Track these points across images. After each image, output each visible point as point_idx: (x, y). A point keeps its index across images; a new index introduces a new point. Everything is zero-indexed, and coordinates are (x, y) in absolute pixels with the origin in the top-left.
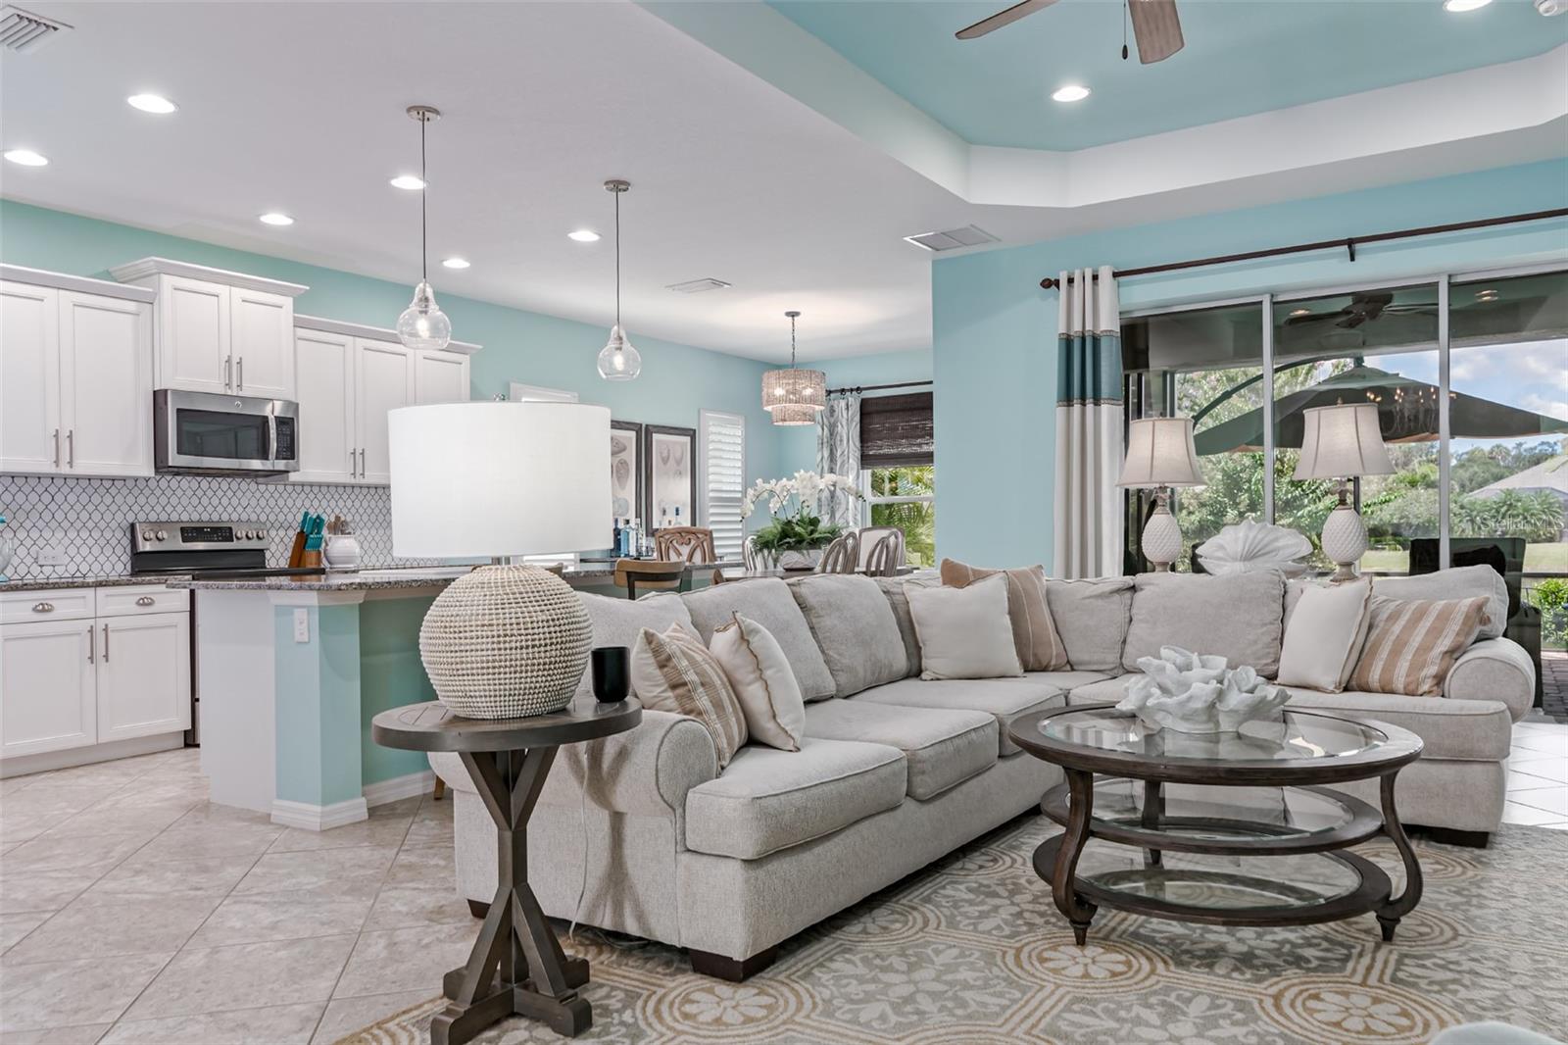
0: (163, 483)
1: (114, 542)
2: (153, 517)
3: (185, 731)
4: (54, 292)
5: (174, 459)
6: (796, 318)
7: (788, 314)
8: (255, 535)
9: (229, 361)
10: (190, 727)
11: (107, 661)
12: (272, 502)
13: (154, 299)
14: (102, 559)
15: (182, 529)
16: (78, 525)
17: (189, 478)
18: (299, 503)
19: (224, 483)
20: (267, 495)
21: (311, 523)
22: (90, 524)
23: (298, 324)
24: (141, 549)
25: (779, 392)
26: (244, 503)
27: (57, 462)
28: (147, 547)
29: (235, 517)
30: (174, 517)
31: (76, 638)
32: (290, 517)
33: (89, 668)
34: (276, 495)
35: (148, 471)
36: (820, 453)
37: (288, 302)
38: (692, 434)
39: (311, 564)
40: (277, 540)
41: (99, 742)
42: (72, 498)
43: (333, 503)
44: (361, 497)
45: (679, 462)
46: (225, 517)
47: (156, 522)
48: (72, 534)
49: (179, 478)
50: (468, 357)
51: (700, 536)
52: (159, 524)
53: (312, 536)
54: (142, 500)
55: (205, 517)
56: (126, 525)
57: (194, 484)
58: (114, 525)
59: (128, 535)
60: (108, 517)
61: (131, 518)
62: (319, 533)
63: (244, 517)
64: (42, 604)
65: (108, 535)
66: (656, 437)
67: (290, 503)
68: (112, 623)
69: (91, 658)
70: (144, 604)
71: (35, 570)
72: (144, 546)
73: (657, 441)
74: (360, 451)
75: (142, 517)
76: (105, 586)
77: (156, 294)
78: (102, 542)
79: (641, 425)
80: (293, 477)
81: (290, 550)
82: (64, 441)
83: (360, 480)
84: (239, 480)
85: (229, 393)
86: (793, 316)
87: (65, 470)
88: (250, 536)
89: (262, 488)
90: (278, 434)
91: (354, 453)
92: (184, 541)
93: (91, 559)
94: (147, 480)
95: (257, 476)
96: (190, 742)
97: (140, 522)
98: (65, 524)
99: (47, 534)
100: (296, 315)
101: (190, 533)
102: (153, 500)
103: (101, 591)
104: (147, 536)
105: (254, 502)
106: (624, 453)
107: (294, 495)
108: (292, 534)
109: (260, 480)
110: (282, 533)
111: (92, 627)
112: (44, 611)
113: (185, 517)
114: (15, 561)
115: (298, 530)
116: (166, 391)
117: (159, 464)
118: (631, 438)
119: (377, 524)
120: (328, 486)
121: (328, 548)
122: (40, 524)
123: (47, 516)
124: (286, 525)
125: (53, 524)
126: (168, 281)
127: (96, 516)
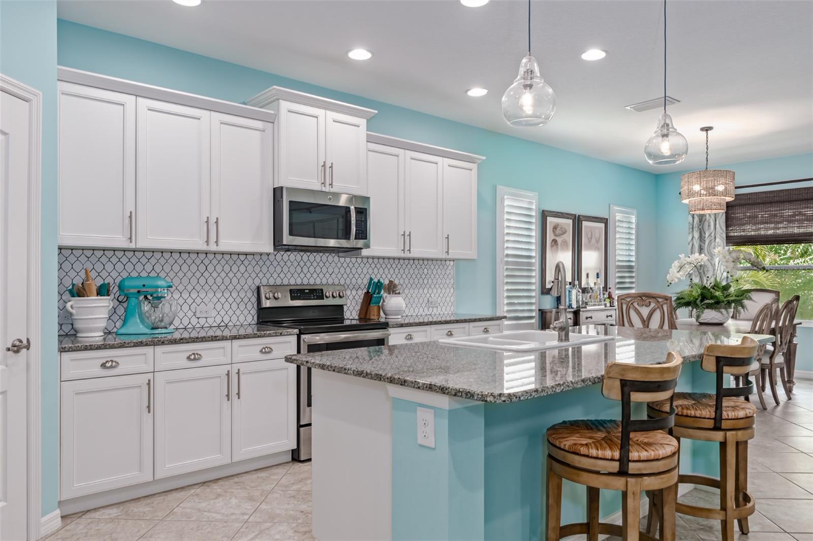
0: (279, 256)
1: (246, 300)
2: (272, 282)
3: (292, 450)
4: (208, 112)
5: (287, 239)
6: (709, 132)
7: (702, 129)
8: (338, 295)
9: (324, 166)
10: (296, 448)
11: (239, 398)
12: (348, 270)
13: (275, 120)
14: (238, 312)
15: (291, 291)
16: (223, 287)
17: (296, 253)
18: (365, 271)
19: (318, 256)
20: (345, 265)
21: (375, 285)
22: (231, 287)
23: (370, 140)
24: (264, 306)
25: (697, 188)
26: (330, 271)
27: (207, 242)
28: (267, 304)
29: (324, 282)
30: (286, 282)
31: (218, 380)
32: (360, 281)
33: (226, 404)
34: (351, 265)
35: (268, 248)
36: (691, 235)
37: (363, 122)
38: (605, 221)
39: (374, 315)
40: (351, 297)
41: (233, 461)
42: (219, 268)
43: (386, 271)
44: (404, 266)
45: (598, 241)
46: (318, 281)
47: (273, 285)
48: (219, 295)
49: (289, 253)
50: (476, 165)
51: (660, 300)
52: (275, 287)
53: (375, 296)
54: (265, 269)
55: (305, 282)
56: (254, 287)
57: (299, 257)
58: (246, 287)
59: (256, 295)
60: (242, 282)
61: (257, 282)
62: (379, 293)
63: (330, 282)
64: (194, 354)
65: (242, 294)
66: (585, 224)
67: (359, 271)
68: (243, 368)
69: (228, 396)
70: (266, 353)
71: (194, 321)
72: (266, 304)
73: (585, 226)
74: (407, 233)
75: (264, 282)
76: (238, 339)
77: (277, 115)
78: (238, 300)
79: (576, 215)
80: (365, 252)
81: (359, 305)
82: (212, 226)
83: (407, 255)
84: (327, 254)
85: (324, 189)
86: (707, 130)
87: (213, 247)
88: (334, 294)
89: (342, 260)
90: (356, 221)
91: (404, 235)
92: (291, 300)
93: (230, 312)
94: (268, 254)
95: (339, 252)
96: (296, 457)
97: (263, 286)
98: (215, 287)
99: (202, 295)
100: (368, 133)
101: (296, 293)
102: (272, 269)
103: (236, 343)
104: (267, 295)
105: (336, 271)
106: (565, 235)
107: (362, 265)
108: (361, 293)
109: (341, 254)
110: (354, 292)
111: (228, 372)
112: (195, 359)
113: (292, 282)
114: (181, 315)
115: (365, 291)
116: (282, 188)
117: (277, 243)
118: (570, 224)
119: (414, 286)
120: (384, 258)
121: (385, 304)
122: (198, 287)
123: (202, 281)
124: (357, 286)
125: (207, 287)
126: (285, 105)
127: (235, 281)
